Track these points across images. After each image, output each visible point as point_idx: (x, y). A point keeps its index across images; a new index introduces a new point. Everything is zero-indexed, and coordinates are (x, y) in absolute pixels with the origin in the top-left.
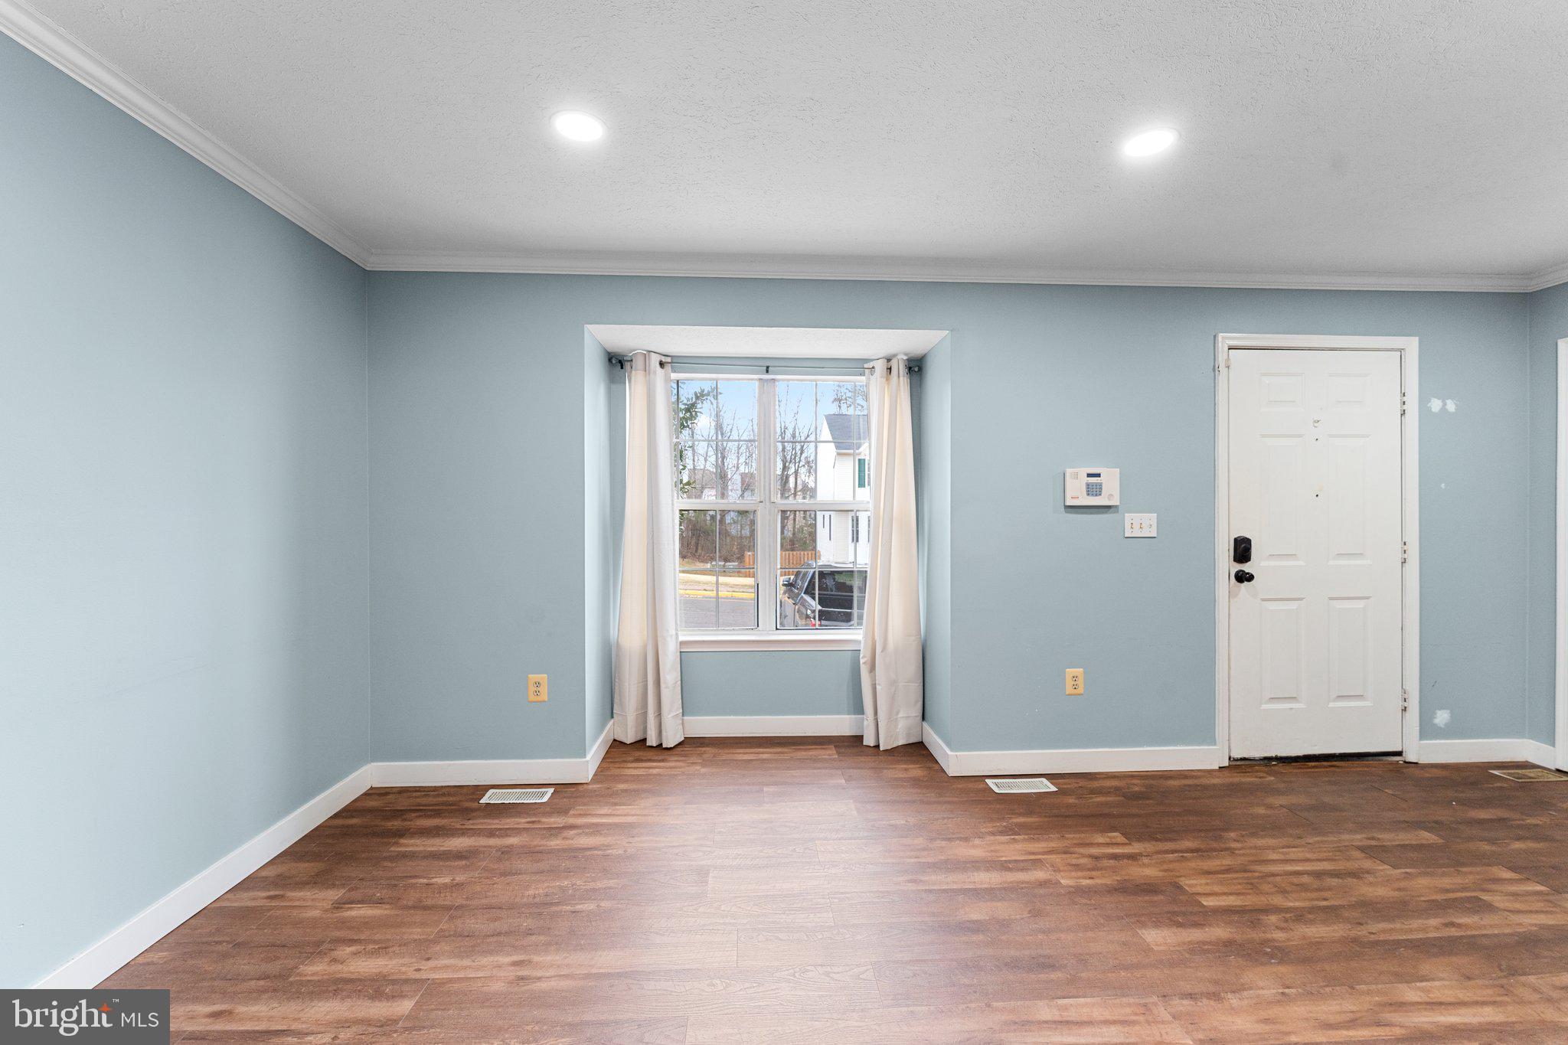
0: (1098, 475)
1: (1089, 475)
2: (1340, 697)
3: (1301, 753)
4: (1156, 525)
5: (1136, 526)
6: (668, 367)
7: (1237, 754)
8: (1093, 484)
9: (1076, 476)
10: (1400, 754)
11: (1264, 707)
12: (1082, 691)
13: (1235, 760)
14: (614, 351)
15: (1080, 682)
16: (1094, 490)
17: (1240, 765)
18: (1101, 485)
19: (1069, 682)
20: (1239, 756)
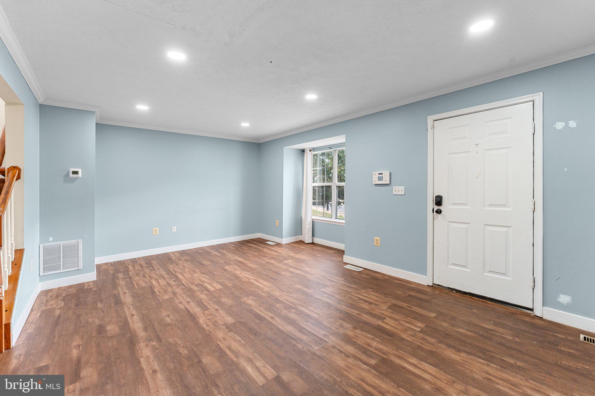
0: (382, 174)
1: (379, 174)
2: (490, 271)
3: (467, 291)
4: (404, 191)
5: (397, 190)
6: (312, 151)
7: (436, 282)
8: (380, 177)
9: (375, 174)
10: (532, 310)
11: (449, 266)
12: (379, 245)
13: (435, 284)
14: (302, 149)
15: (379, 242)
16: (380, 179)
17: (436, 287)
18: (382, 177)
19: (375, 242)
20: (437, 284)
